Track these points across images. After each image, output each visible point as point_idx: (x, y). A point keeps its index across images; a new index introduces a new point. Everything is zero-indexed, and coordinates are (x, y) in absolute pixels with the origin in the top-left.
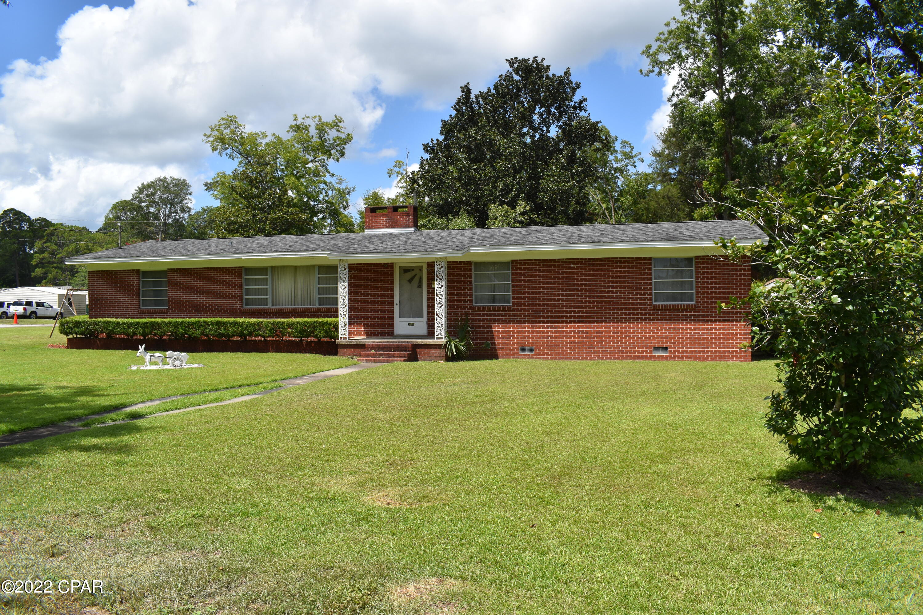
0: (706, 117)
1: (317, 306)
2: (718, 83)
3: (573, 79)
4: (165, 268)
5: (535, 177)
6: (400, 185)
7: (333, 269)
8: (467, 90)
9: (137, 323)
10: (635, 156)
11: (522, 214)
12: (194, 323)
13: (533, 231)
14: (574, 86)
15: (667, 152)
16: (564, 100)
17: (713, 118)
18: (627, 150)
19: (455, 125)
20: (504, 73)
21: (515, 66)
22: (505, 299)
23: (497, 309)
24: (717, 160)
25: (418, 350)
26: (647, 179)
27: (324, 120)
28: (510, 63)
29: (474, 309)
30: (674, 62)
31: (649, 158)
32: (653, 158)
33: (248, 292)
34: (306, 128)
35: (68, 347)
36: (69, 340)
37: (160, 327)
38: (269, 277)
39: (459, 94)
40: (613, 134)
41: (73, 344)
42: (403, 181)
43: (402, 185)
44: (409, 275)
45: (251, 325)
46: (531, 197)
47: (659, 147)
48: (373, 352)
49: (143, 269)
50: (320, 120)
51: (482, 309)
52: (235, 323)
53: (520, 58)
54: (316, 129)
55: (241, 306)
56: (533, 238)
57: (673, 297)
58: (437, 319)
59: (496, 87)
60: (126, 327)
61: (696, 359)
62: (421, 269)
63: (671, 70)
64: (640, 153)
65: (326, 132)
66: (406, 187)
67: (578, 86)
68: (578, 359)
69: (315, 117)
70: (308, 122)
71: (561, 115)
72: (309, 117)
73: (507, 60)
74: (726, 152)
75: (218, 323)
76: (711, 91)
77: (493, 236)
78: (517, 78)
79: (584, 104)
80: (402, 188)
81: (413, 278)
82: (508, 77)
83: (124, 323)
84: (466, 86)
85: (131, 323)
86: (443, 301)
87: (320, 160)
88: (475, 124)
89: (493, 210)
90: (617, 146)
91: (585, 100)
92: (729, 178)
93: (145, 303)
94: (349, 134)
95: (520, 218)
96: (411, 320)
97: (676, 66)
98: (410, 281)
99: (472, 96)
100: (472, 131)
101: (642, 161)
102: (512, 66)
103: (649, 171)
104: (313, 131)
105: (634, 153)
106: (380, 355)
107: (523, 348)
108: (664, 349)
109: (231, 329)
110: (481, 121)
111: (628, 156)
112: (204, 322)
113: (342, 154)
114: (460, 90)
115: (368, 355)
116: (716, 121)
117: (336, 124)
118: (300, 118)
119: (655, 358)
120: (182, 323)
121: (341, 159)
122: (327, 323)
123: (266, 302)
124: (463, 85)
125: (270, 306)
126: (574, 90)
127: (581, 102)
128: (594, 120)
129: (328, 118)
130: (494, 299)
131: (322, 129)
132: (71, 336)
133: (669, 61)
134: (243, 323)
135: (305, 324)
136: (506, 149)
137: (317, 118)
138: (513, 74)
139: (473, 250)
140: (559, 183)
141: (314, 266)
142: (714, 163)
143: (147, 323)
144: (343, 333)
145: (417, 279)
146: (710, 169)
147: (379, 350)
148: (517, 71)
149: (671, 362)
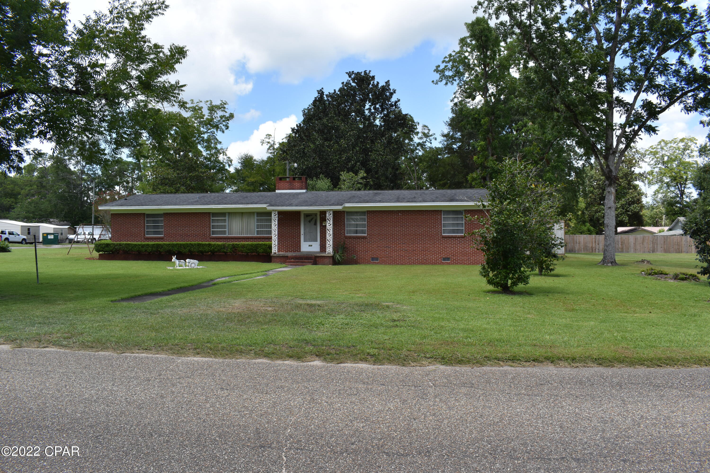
0: (477, 116)
1: (256, 235)
2: (485, 90)
3: (391, 87)
4: (162, 212)
5: (366, 151)
6: (270, 151)
7: (269, 214)
8: (321, 92)
9: (148, 245)
10: (431, 136)
11: (362, 178)
12: (184, 245)
13: (376, 193)
14: (392, 91)
15: (451, 133)
16: (385, 100)
17: (481, 116)
18: (426, 131)
19: (314, 116)
20: (345, 81)
21: (353, 76)
22: (363, 232)
23: (359, 238)
24: (482, 143)
25: (317, 259)
26: (438, 151)
27: (214, 104)
28: (349, 74)
29: (347, 237)
30: (455, 76)
31: (440, 138)
32: (442, 138)
33: (214, 227)
34: (200, 109)
35: (99, 259)
36: (100, 255)
37: (162, 247)
38: (227, 218)
39: (316, 95)
40: (416, 121)
41: (102, 257)
42: (271, 148)
43: (271, 151)
44: (309, 218)
45: (219, 245)
46: (364, 164)
47: (446, 130)
48: (293, 260)
49: (147, 212)
50: (211, 103)
51: (350, 237)
52: (210, 245)
53: (356, 72)
54: (208, 110)
55: (210, 235)
56: (378, 198)
57: (453, 231)
58: (328, 243)
59: (340, 90)
60: (140, 247)
61: (464, 264)
62: (316, 215)
63: (454, 82)
64: (435, 134)
65: (215, 111)
66: (274, 153)
67: (395, 91)
68: (403, 264)
69: (207, 101)
70: (200, 105)
71: (383, 110)
72: (201, 102)
73: (347, 73)
74: (488, 138)
75: (199, 245)
76: (480, 96)
77: (354, 196)
78: (353, 84)
79: (398, 103)
80: (271, 153)
81: (312, 219)
82: (348, 83)
83: (139, 245)
84: (321, 90)
85: (144, 245)
86: (331, 232)
87: (211, 132)
88: (327, 115)
89: (344, 176)
90: (419, 129)
91: (399, 100)
92: (490, 155)
93: (148, 233)
94: (231, 114)
95: (361, 181)
96: (311, 243)
97: (456, 78)
98: (310, 222)
99: (325, 96)
100: (325, 120)
101: (436, 139)
102: (350, 77)
103: (440, 146)
104: (206, 112)
105: (431, 133)
106: (297, 262)
107: (373, 259)
108: (448, 259)
109: (207, 249)
110: (331, 113)
111: (426, 135)
112: (191, 244)
113: (227, 128)
114: (317, 93)
115: (291, 262)
116: (483, 118)
117: (222, 107)
118: (195, 101)
119: (443, 264)
120: (176, 244)
121: (226, 131)
122: (264, 245)
123: (224, 232)
124: (319, 89)
125: (227, 235)
126: (391, 94)
127: (396, 102)
128: (404, 112)
129: (216, 102)
130: (356, 232)
131: (212, 109)
132: (101, 253)
133: (452, 75)
134: (214, 245)
135: (252, 245)
136: (347, 133)
137: (209, 102)
138: (351, 82)
139: (347, 205)
140: (383, 156)
141: (253, 213)
142: (481, 145)
143: (154, 244)
144: (275, 250)
145: (314, 220)
146: (478, 149)
147: (296, 259)
148: (353, 80)
149: (451, 266)
